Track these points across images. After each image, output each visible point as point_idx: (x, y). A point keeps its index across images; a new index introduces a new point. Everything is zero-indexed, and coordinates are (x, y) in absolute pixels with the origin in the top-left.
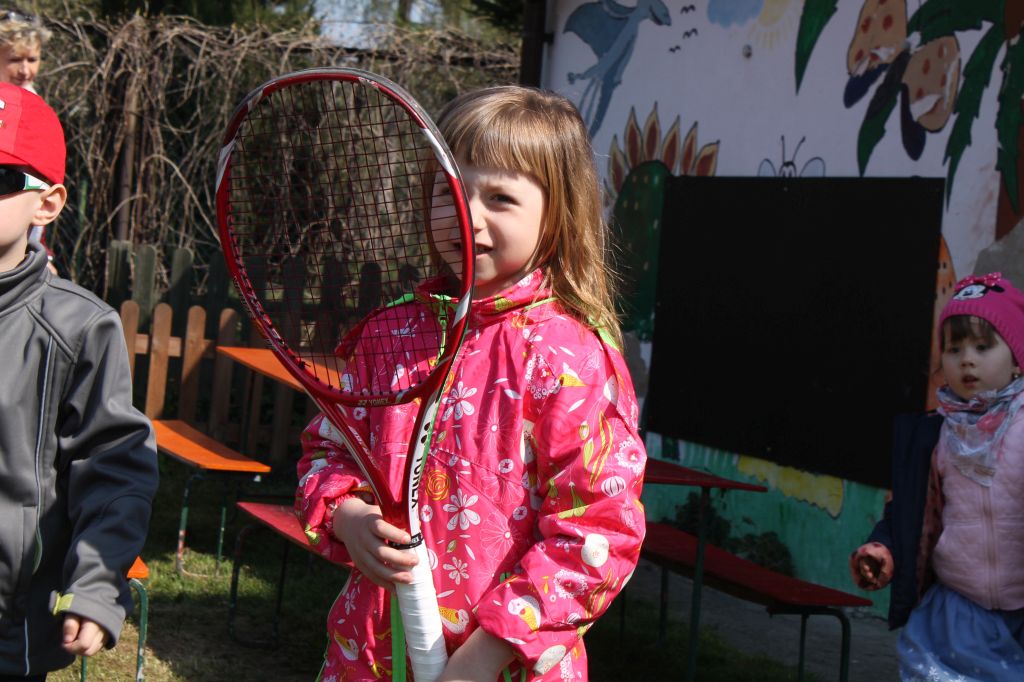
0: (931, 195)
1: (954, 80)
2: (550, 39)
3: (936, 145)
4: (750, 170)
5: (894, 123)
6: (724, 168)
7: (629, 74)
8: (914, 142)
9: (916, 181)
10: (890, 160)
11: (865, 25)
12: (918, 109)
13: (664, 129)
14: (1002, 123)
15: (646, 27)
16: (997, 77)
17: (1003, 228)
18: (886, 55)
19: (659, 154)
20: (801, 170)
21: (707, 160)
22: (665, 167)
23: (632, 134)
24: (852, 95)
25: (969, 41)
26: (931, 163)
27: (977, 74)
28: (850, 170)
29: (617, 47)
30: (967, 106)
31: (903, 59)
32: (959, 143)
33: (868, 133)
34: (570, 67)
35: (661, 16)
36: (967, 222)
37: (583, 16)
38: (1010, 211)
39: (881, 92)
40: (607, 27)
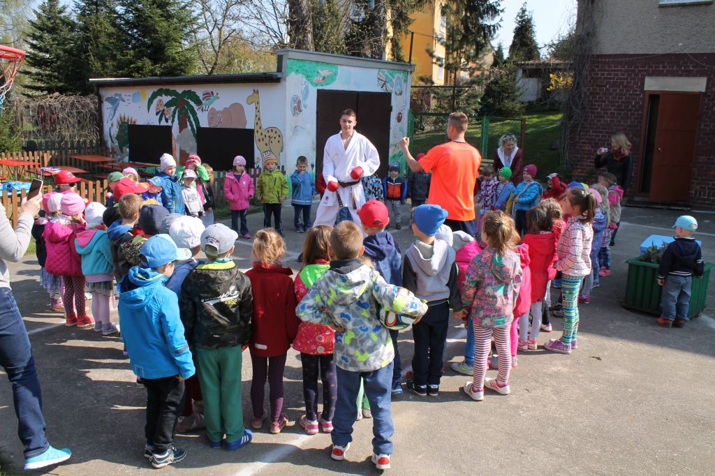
0: (169, 128)
1: (171, 113)
2: (102, 102)
3: (170, 121)
4: (142, 123)
5: (163, 118)
6: (138, 123)
7: (119, 109)
8: (167, 120)
9: (168, 126)
10: (163, 123)
11: (158, 105)
12: (167, 117)
13: (126, 117)
14: (178, 119)
15: (121, 102)
16: (177, 114)
17: (180, 132)
18: (161, 109)
19: (126, 121)
20: (151, 124)
21: (135, 122)
22: (127, 123)
23: (121, 118)
24: (157, 114)
25: (173, 108)
26: (169, 124)
27: (174, 112)
28: (158, 124)
29: (116, 105)
30: (174, 116)
31: (164, 110)
32: (173, 121)
33: (160, 120)
34: (107, 107)
35: (124, 101)
36: (175, 131)
37: (108, 99)
38: (181, 130)
39: (161, 114)
40: (113, 101)
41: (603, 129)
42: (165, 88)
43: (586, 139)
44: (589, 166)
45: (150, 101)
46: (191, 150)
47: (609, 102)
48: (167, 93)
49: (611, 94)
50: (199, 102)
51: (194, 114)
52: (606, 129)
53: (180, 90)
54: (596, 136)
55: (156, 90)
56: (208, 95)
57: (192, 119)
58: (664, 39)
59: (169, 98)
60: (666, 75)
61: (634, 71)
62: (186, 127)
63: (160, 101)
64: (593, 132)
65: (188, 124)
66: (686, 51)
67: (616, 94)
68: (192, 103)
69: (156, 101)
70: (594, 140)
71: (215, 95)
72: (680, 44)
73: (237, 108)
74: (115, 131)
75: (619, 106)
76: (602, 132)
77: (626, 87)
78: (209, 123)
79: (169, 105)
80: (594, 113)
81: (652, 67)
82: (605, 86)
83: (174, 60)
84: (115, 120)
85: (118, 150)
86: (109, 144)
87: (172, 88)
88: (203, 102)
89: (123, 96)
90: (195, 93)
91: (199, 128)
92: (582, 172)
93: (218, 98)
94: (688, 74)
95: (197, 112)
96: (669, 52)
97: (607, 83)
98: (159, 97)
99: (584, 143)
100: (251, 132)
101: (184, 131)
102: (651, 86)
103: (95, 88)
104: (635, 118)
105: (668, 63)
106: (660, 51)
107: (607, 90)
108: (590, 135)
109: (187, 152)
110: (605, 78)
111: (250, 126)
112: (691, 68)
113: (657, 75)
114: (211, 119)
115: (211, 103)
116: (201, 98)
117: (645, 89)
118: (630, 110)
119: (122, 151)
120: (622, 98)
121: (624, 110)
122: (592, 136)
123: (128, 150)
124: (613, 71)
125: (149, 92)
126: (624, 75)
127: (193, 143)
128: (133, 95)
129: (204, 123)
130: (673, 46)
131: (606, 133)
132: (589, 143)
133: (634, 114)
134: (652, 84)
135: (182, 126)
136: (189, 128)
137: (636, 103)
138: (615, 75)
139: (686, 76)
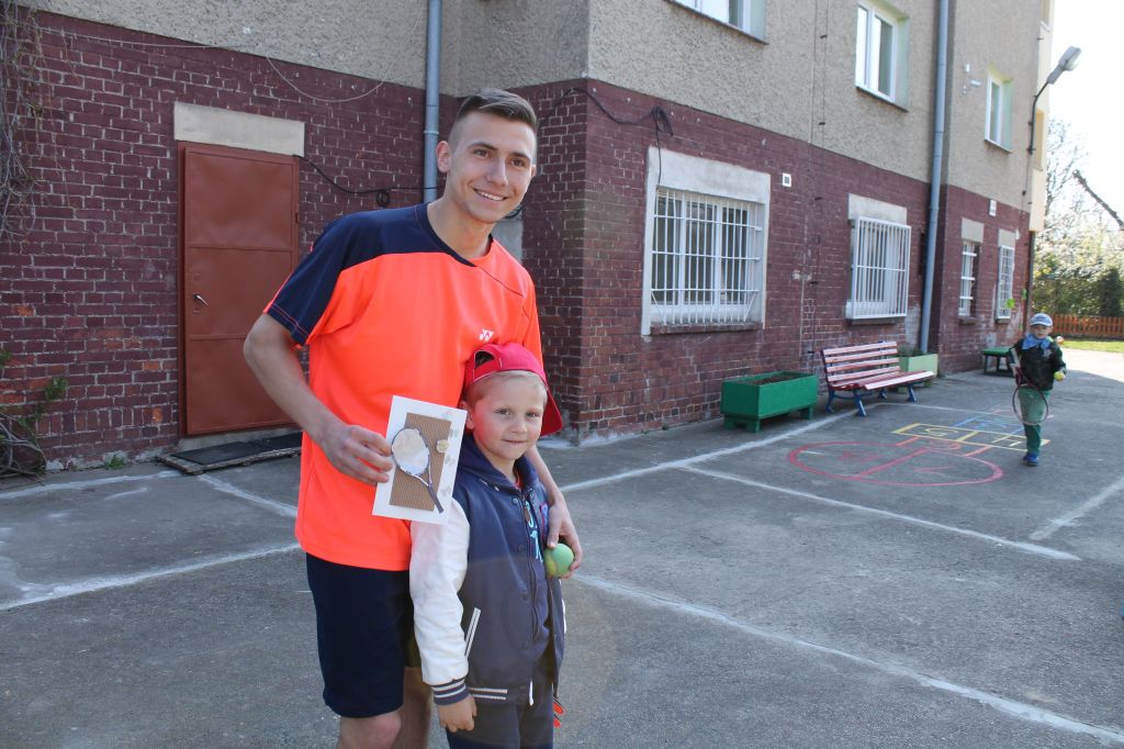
41: (70, 250)
43: (18, 285)
44: (41, 371)
47: (80, 165)
49: (84, 142)
52: (77, 251)
54: (50, 274)
58: (210, 8)
60: (221, 104)
61: (143, 81)
64: (39, 261)
66: (259, 50)
67: (100, 145)
70: (47, 286)
72: (247, 30)
75: (109, 181)
76: (69, 262)
77: (125, 125)
80: (37, 198)
81: (186, 77)
82: (64, 116)
92: (19, 394)
94: (266, 108)
96: (224, 44)
97: (70, 107)
99: (15, 299)
102: (188, 130)
104: (158, 219)
105: (225, 73)
106: (204, 36)
107: (69, 127)
108: (29, 273)
110: (60, 92)
112: (272, 96)
113: (202, 102)
117: (178, 136)
118: (144, 195)
120: (115, 158)
121: (124, 194)
122: (39, 274)
124: (80, 70)
126: (117, 89)
130: (232, 31)
131: (80, 262)
132: (29, 298)
133: (154, 207)
134: (193, 124)
137: (157, 174)
138: (90, 84)
139: (266, 113)
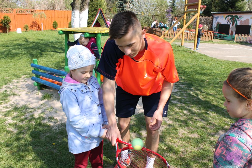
0: (229, 25)
1: (231, 21)
2: (213, 18)
6: (222, 24)
7: (218, 20)
20: (225, 24)
22: (219, 24)
23: (218, 22)
24: (227, 21)
31: (229, 20)
32: (231, 23)
33: (228, 23)
34: (215, 19)
35: (219, 18)
36: (231, 26)
37: (215, 18)
38: (232, 25)
39: (228, 21)
40: (216, 18)
42: (230, 15)
45: (226, 18)
46: (234, 31)
48: (230, 16)
50: (238, 18)
51: (236, 21)
53: (234, 15)
55: (228, 15)
56: (241, 17)
57: (236, 23)
59: (231, 17)
62: (234, 25)
63: (228, 18)
65: (234, 24)
68: (236, 19)
69: (227, 18)
71: (243, 16)
73: (248, 20)
74: (215, 26)
78: (240, 24)
79: (230, 19)
83: (238, 7)
84: (216, 23)
85: (215, 31)
86: (214, 29)
87: (232, 15)
88: (239, 18)
89: (219, 17)
90: (237, 16)
91: (237, 25)
93: (243, 17)
95: (237, 21)
98: (228, 17)
100: (250, 26)
101: (233, 26)
103: (212, 15)
109: (233, 31)
111: (250, 25)
114: (240, 23)
115: (241, 19)
116: (239, 17)
119: (216, 31)
123: (218, 31)
125: (226, 15)
127: (235, 29)
128: (222, 17)
129: (239, 24)
135: (233, 24)
136: (235, 25)
